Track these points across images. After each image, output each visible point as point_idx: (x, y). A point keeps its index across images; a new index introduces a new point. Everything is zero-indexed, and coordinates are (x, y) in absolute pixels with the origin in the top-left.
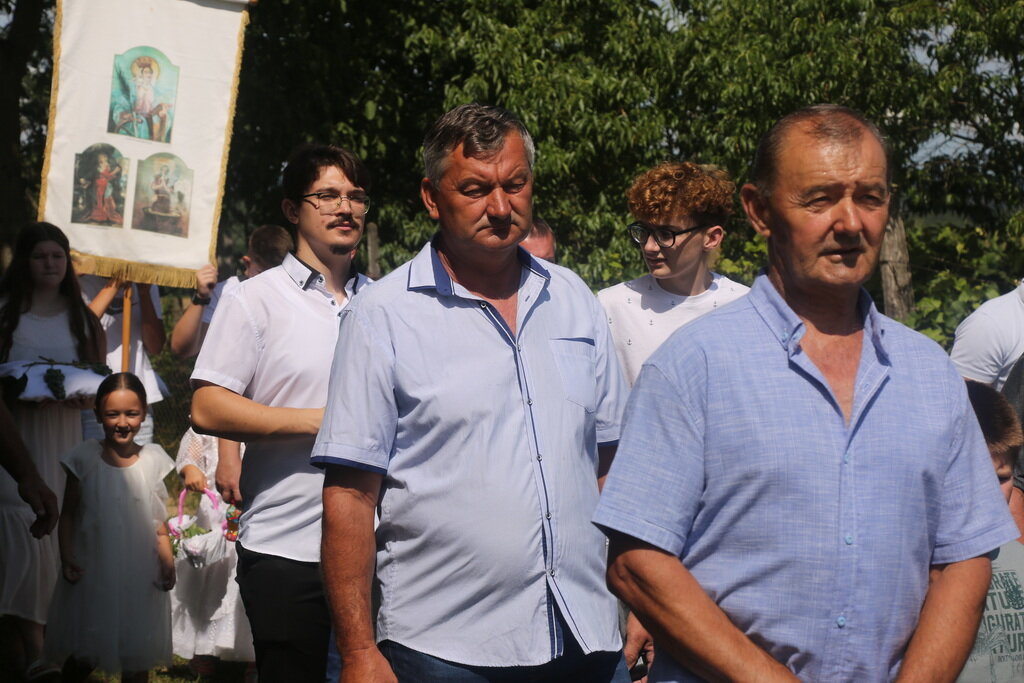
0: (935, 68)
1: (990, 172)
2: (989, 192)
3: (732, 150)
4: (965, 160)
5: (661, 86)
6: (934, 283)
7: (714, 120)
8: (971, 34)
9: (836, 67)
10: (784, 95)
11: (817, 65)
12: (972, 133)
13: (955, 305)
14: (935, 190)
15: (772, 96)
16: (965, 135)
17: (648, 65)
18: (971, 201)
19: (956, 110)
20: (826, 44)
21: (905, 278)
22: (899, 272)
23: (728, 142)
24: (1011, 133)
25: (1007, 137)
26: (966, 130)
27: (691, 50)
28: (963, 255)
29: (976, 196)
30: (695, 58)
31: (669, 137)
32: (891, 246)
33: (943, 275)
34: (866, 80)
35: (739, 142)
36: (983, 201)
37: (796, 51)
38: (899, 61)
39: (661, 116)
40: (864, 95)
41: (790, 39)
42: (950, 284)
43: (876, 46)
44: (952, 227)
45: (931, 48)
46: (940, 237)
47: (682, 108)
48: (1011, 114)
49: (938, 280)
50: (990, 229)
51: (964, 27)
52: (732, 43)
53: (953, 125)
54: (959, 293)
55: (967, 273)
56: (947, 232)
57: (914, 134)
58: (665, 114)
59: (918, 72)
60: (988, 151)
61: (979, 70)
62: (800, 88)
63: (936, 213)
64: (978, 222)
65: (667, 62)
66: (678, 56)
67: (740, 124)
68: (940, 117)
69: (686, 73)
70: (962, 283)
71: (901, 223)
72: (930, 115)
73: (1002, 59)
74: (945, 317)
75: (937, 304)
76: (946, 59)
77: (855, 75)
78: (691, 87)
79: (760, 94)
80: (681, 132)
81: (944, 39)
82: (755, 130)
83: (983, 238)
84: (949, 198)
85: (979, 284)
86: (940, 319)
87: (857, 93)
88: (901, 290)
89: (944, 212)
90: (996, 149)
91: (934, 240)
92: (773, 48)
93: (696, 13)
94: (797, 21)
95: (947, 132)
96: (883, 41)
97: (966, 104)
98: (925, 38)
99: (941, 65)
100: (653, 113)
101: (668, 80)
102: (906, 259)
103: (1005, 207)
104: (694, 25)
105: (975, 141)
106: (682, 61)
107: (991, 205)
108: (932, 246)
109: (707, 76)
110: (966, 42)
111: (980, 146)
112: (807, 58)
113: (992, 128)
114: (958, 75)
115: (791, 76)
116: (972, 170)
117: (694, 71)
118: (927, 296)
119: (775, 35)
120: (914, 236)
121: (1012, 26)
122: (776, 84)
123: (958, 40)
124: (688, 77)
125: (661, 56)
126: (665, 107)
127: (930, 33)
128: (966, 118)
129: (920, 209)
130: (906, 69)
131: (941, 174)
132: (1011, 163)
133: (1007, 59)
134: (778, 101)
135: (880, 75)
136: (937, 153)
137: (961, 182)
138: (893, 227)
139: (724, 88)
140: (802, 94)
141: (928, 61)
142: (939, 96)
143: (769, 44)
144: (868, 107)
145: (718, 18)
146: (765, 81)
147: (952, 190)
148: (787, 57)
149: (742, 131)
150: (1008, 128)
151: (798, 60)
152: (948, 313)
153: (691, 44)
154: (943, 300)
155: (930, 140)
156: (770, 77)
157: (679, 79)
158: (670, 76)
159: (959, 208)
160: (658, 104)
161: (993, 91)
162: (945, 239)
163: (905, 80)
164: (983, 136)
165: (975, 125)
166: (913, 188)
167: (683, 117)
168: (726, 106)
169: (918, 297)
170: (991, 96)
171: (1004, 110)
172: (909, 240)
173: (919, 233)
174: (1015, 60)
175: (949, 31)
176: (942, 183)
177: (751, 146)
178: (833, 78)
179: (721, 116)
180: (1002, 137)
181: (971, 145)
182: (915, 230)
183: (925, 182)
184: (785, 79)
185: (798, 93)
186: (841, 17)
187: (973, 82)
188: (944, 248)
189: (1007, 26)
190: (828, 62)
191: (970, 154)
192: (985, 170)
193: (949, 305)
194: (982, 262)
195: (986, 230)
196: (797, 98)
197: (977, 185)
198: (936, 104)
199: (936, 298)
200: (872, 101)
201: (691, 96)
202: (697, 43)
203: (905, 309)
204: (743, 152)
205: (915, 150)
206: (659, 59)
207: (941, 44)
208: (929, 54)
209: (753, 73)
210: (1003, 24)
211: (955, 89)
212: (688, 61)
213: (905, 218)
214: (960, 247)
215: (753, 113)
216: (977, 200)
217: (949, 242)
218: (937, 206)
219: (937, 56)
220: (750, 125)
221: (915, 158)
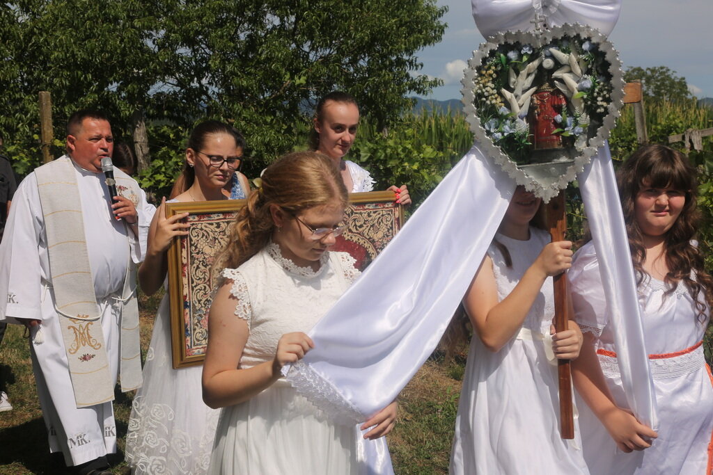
0: (156, 50)
1: (184, 101)
2: (184, 110)
3: (58, 85)
4: (172, 95)
5: (16, 50)
6: (160, 153)
7: (46, 69)
8: (173, 35)
9: (109, 46)
10: (83, 59)
11: (99, 45)
12: (175, 82)
13: (170, 163)
14: (159, 108)
15: (77, 59)
16: (171, 82)
17: (8, 38)
18: (176, 114)
19: (167, 71)
20: (103, 35)
21: (146, 150)
22: (143, 147)
23: (55, 81)
24: (193, 82)
25: (192, 84)
26: (172, 80)
27: (32, 33)
28: (173, 140)
29: (178, 112)
30: (35, 37)
31: (22, 76)
32: (139, 135)
33: (164, 149)
34: (124, 54)
35: (61, 81)
36: (181, 114)
37: (88, 37)
38: (139, 46)
39: (17, 65)
40: (123, 61)
41: (85, 32)
42: (167, 153)
43: (128, 38)
44: (168, 126)
45: (154, 40)
46: (162, 131)
47: (28, 62)
48: (193, 73)
49: (162, 151)
50: (185, 128)
51: (170, 31)
52: (55, 31)
53: (166, 78)
54: (172, 157)
55: (175, 148)
56: (165, 128)
57: (148, 81)
58: (20, 64)
59: (148, 51)
60: (182, 91)
61: (177, 52)
62: (92, 56)
63: (160, 119)
64: (180, 125)
65: (20, 38)
66: (25, 35)
67: (61, 72)
68: (160, 74)
69: (30, 44)
70: (173, 152)
71: (144, 124)
72: (155, 72)
73: (187, 48)
74: (166, 169)
75: (162, 163)
76: (161, 46)
77: (119, 51)
78: (33, 52)
79: (71, 58)
80: (28, 75)
81: (160, 36)
82: (69, 76)
83: (182, 132)
84: (165, 112)
85: (181, 153)
86: (163, 170)
87: (120, 59)
88: (144, 156)
89: (163, 119)
90: (186, 90)
91: (159, 132)
92: (76, 35)
93: (33, 13)
94: (88, 22)
95: (163, 80)
96: (131, 35)
97: (171, 68)
98: (151, 34)
99: (159, 49)
100: (12, 63)
101: (20, 47)
102: (147, 141)
103: (191, 117)
104: (33, 20)
105: (177, 86)
106: (27, 38)
107: (185, 116)
108: (158, 135)
109: (41, 47)
110: (171, 38)
111: (179, 88)
112: (93, 41)
113: (185, 80)
114: (168, 54)
115: (87, 49)
116: (176, 99)
117: (34, 43)
118: (157, 158)
119: (77, 28)
120: (150, 130)
121: (191, 33)
122: (79, 53)
123: (167, 37)
124: (31, 46)
125: (16, 35)
126: (19, 61)
127: (154, 33)
128: (172, 75)
129: (152, 117)
130: (143, 49)
131: (161, 101)
132: (193, 97)
133: (189, 47)
134: (81, 62)
135: (130, 51)
136: (159, 91)
137: (171, 105)
138: (140, 125)
139: (52, 54)
140: (92, 58)
141: (153, 46)
142: (160, 64)
143: (74, 33)
144: (125, 67)
145: (45, 17)
146: (73, 51)
147: (167, 109)
148: (84, 40)
149: (62, 76)
150: (192, 80)
151: (90, 41)
152: (167, 167)
153: (32, 30)
154: (164, 161)
155: (156, 84)
156: (76, 50)
157: (26, 47)
158: (21, 45)
159: (170, 117)
160: (15, 59)
161: (184, 63)
162: (164, 132)
163: (142, 55)
164: (180, 83)
165: (176, 78)
166: (149, 107)
167: (30, 67)
168: (53, 63)
169: (153, 159)
170: (183, 64)
171: (189, 71)
172: (147, 132)
173: (152, 129)
174: (193, 48)
175: (162, 32)
176: (163, 105)
177: (67, 84)
178: (108, 52)
179: (50, 68)
180: (189, 84)
181: (175, 87)
182: (150, 128)
183: (154, 104)
184: (83, 51)
185: (90, 58)
186: (110, 22)
187: (176, 58)
188: (164, 136)
189: (189, 32)
190: (105, 44)
191: (175, 92)
192: (181, 100)
193: (167, 163)
194: (182, 143)
195: (183, 128)
196: (90, 61)
197: (178, 107)
198: (158, 67)
199: (161, 160)
200: (127, 64)
201: (33, 56)
202: (35, 29)
203: (147, 165)
204: (64, 87)
205: (149, 89)
206: (14, 36)
207: (159, 38)
208: (154, 43)
209: (67, 47)
210: (187, 31)
211: (166, 61)
212: (31, 38)
213: (145, 121)
214: (172, 136)
215: (68, 67)
216: (179, 114)
217: (166, 133)
218: (161, 116)
219: (157, 44)
220: (66, 73)
221: (149, 92)
